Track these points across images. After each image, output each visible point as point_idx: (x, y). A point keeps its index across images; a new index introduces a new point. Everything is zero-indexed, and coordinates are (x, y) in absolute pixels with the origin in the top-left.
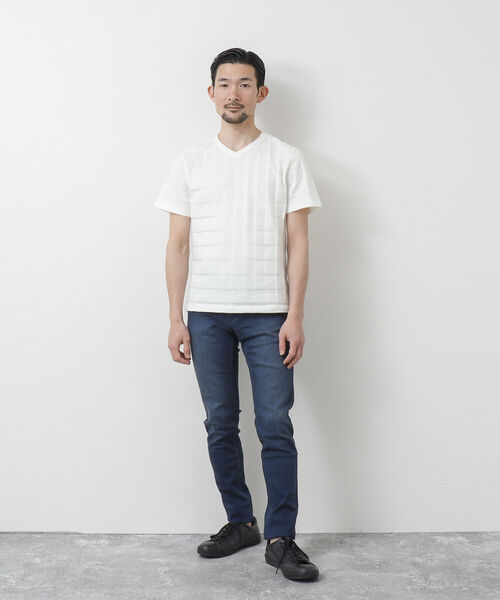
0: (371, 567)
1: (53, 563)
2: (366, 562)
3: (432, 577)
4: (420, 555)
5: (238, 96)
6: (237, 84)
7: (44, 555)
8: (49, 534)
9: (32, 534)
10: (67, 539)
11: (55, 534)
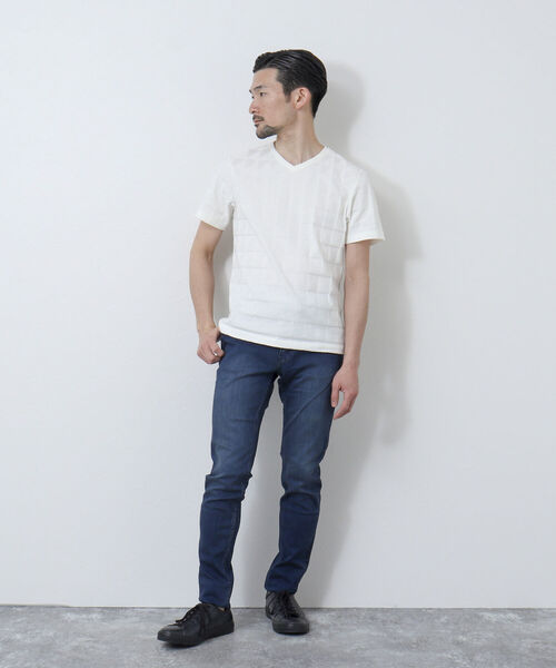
0: (407, 645)
1: (37, 639)
2: (401, 641)
7: (26, 632)
8: (31, 607)
9: (11, 606)
10: (52, 612)
11: (38, 607)
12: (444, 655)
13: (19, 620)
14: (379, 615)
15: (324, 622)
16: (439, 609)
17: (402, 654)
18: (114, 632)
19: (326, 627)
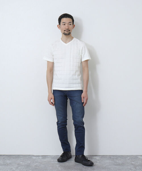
0: (119, 165)
1: (26, 163)
2: (118, 163)
3: (137, 168)
4: (133, 162)
5: (68, 27)
6: (68, 24)
7: (23, 161)
8: (24, 155)
9: (19, 155)
10: (30, 156)
11: (26, 155)
12: (129, 167)
13: (21, 159)
14: (112, 157)
15: (98, 159)
16: (127, 155)
17: (118, 167)
18: (45, 162)
19: (99, 160)
